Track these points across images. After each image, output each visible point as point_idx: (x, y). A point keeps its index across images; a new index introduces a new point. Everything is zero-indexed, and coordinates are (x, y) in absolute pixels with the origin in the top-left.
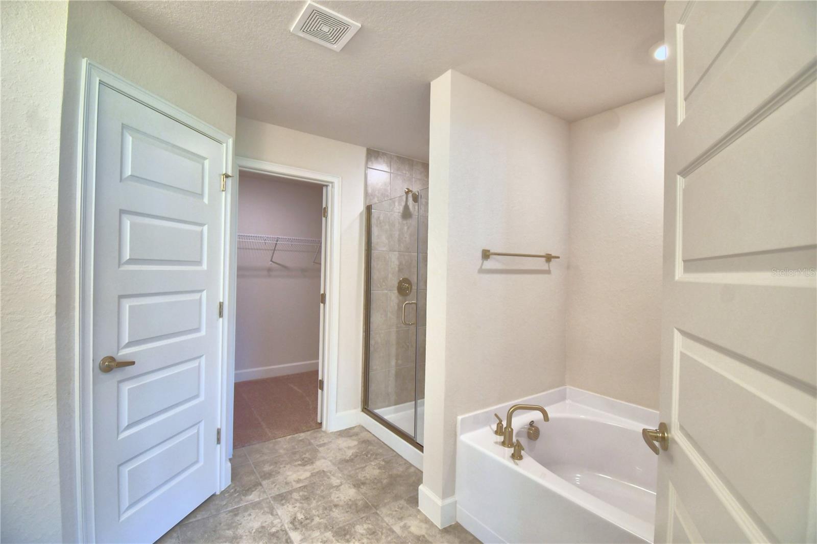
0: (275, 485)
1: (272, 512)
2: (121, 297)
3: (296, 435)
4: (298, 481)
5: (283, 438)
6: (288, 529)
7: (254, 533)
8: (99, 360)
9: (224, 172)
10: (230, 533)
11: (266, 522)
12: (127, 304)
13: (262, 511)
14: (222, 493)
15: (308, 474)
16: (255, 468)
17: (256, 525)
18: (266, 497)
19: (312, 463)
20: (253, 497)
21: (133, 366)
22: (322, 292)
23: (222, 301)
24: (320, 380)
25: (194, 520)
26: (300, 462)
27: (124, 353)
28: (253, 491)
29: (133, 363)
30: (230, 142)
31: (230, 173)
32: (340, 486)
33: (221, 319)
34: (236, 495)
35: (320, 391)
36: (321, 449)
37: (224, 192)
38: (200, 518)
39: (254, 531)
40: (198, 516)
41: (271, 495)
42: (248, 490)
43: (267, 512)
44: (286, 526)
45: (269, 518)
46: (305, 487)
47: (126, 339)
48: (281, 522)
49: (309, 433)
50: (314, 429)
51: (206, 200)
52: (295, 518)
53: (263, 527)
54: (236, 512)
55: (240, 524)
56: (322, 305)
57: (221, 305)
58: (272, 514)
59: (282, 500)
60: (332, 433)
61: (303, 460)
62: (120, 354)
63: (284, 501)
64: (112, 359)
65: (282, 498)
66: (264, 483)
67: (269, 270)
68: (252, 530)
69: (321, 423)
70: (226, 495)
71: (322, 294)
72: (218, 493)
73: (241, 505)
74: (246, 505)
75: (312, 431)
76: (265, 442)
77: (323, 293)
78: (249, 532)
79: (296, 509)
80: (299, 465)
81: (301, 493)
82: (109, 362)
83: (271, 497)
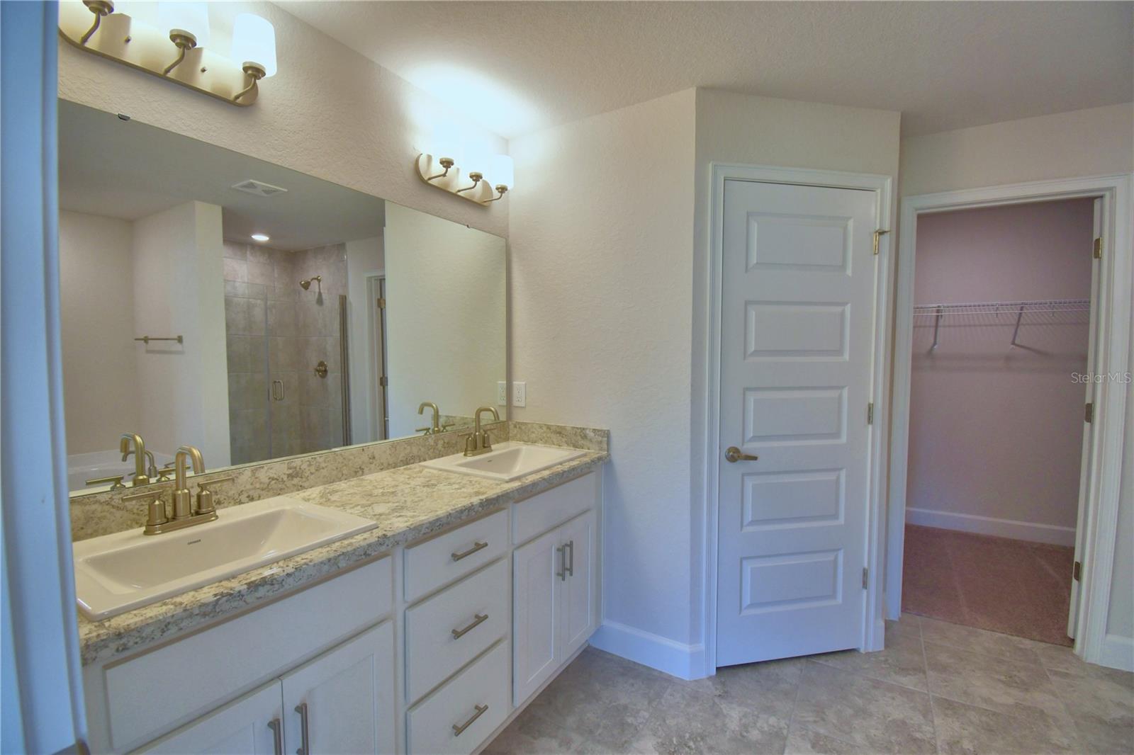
0: (946, 686)
1: (926, 713)
2: (746, 389)
3: (1015, 638)
4: (985, 700)
5: (989, 632)
6: (939, 748)
7: (890, 721)
8: (725, 450)
9: (878, 228)
10: (860, 702)
11: (912, 719)
12: (751, 398)
13: (912, 705)
14: (868, 654)
15: (1011, 701)
16: (926, 650)
17: (897, 714)
18: (926, 692)
19: (1027, 690)
20: (908, 682)
21: (755, 461)
22: (1088, 400)
23: (871, 401)
24: (1076, 562)
25: (824, 663)
26: (1003, 678)
27: (748, 448)
28: (910, 674)
29: (755, 458)
30: (888, 183)
31: (887, 228)
32: (1064, 748)
33: (870, 427)
34: (884, 666)
35: (1074, 582)
36: (1053, 678)
37: (877, 256)
38: (831, 665)
39: (890, 719)
40: (830, 661)
41: (935, 694)
42: (903, 669)
43: (919, 710)
44: (939, 743)
45: (917, 719)
46: (994, 714)
47: (750, 434)
48: (933, 734)
49: (1043, 645)
50: (1056, 644)
51: (849, 272)
52: (958, 742)
53: (904, 723)
54: (877, 685)
55: (876, 701)
56: (1087, 425)
57: (870, 408)
58: (925, 716)
59: (947, 709)
60: (1090, 664)
61: (1011, 677)
62: (745, 446)
63: (950, 712)
64: (736, 450)
65: (948, 706)
66: (930, 673)
67: (1008, 358)
68: (889, 717)
69: (1073, 641)
70: (872, 659)
71: (1088, 404)
72: (862, 651)
73: (885, 681)
74: (892, 685)
75: (1050, 645)
76: (956, 624)
77: (1090, 402)
78: (884, 716)
79: (965, 733)
80: (999, 680)
81: (984, 719)
82: (734, 453)
83: (933, 696)
